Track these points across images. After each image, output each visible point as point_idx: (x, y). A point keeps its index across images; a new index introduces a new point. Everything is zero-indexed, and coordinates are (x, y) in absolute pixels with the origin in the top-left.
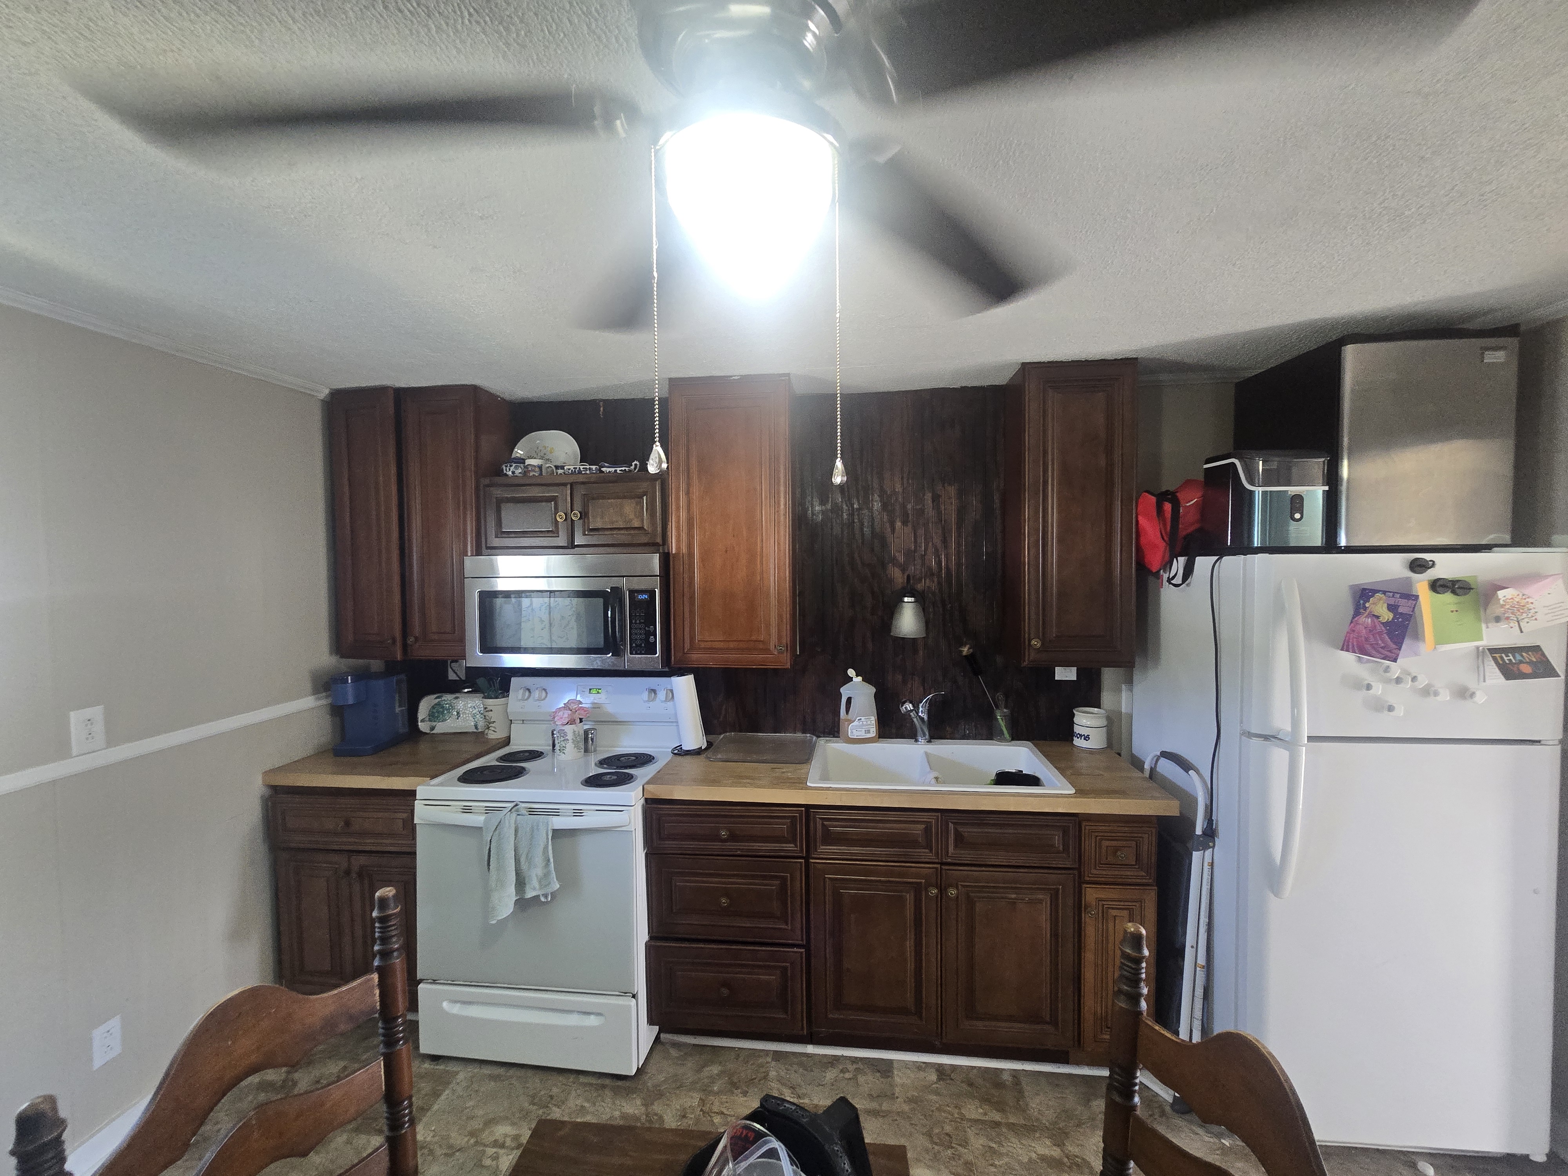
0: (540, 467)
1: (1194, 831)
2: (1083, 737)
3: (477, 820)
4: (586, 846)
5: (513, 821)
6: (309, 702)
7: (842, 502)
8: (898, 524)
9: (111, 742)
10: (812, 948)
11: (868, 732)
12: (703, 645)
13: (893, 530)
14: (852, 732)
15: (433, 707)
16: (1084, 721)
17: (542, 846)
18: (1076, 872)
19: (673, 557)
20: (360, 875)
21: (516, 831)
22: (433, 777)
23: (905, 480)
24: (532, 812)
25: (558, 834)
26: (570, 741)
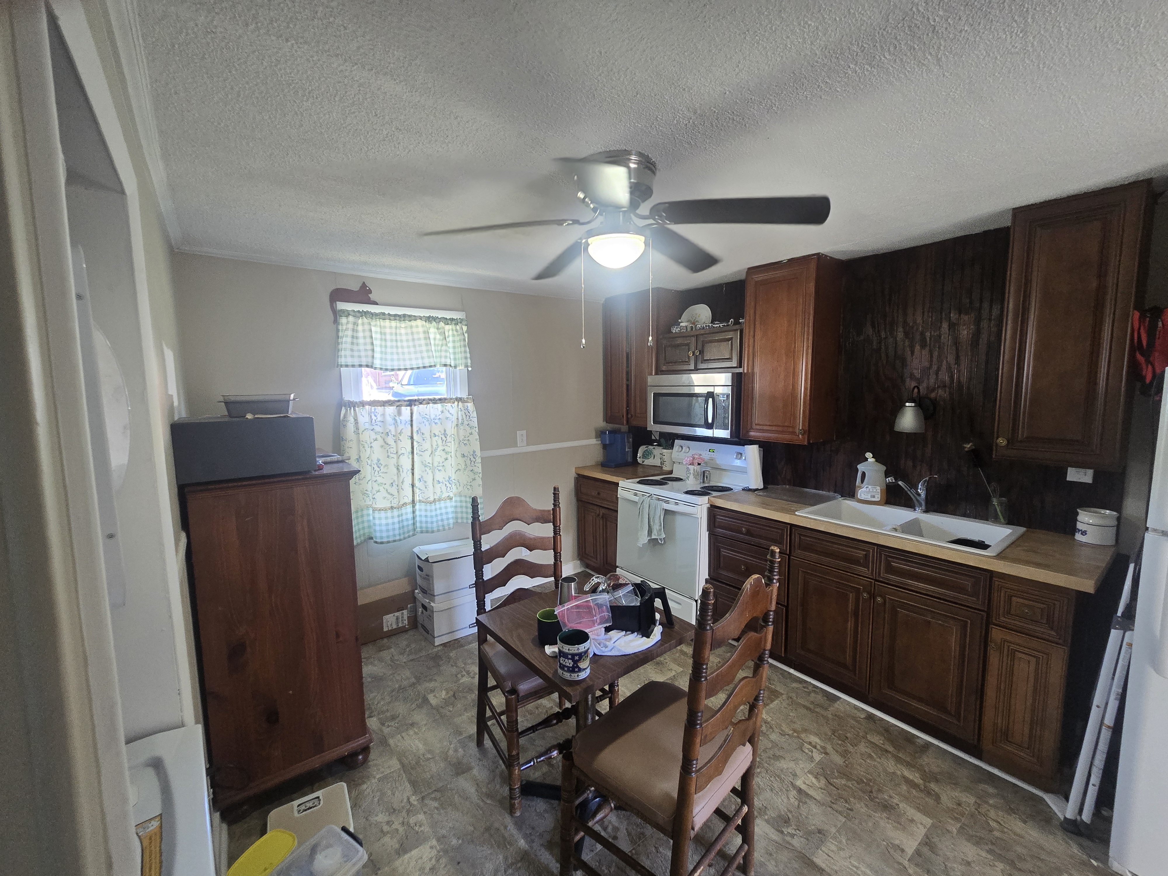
0: (686, 327)
1: (1117, 613)
2: (1080, 532)
3: (636, 499)
4: (679, 519)
5: (648, 501)
6: (593, 441)
7: (873, 334)
8: (917, 348)
9: (528, 445)
10: (790, 607)
11: (874, 497)
12: (758, 427)
13: (913, 353)
14: (860, 495)
15: (644, 452)
16: (1086, 519)
17: (659, 516)
18: (985, 614)
19: (745, 375)
20: (602, 517)
21: (649, 506)
22: (627, 479)
23: (926, 314)
24: (659, 500)
25: (667, 512)
26: (692, 474)
